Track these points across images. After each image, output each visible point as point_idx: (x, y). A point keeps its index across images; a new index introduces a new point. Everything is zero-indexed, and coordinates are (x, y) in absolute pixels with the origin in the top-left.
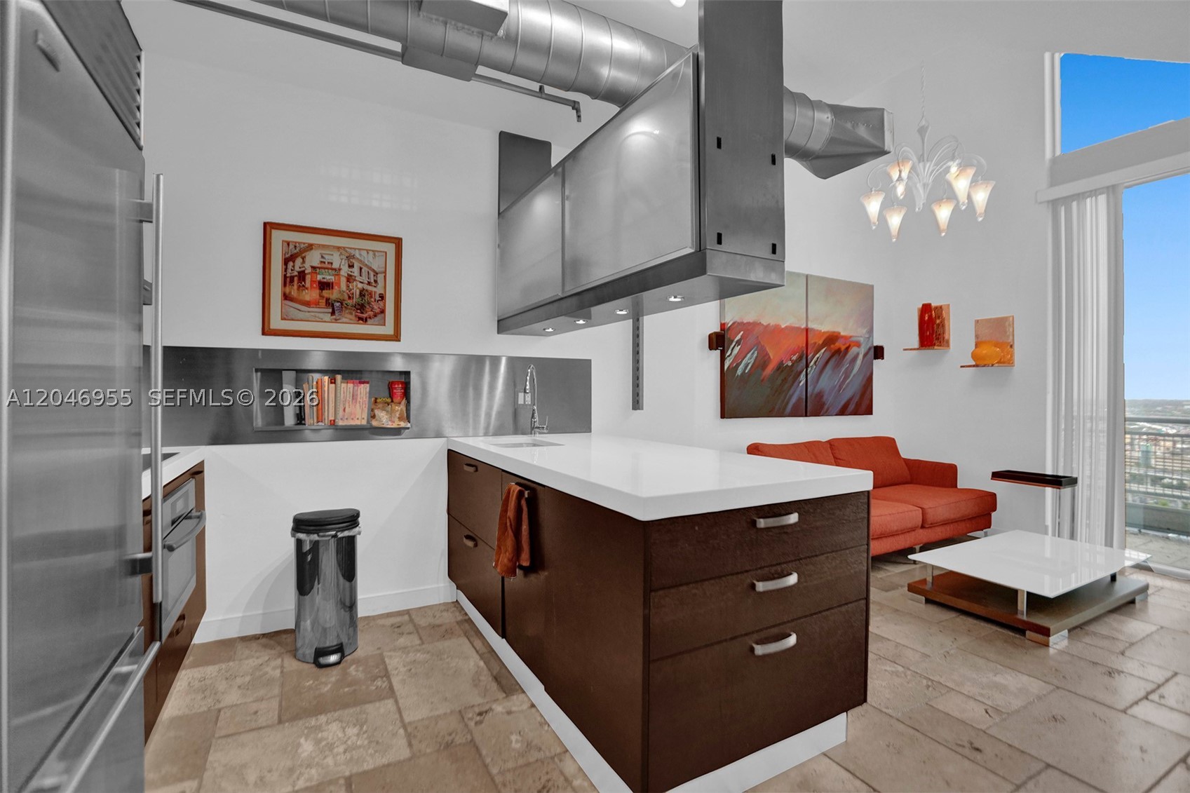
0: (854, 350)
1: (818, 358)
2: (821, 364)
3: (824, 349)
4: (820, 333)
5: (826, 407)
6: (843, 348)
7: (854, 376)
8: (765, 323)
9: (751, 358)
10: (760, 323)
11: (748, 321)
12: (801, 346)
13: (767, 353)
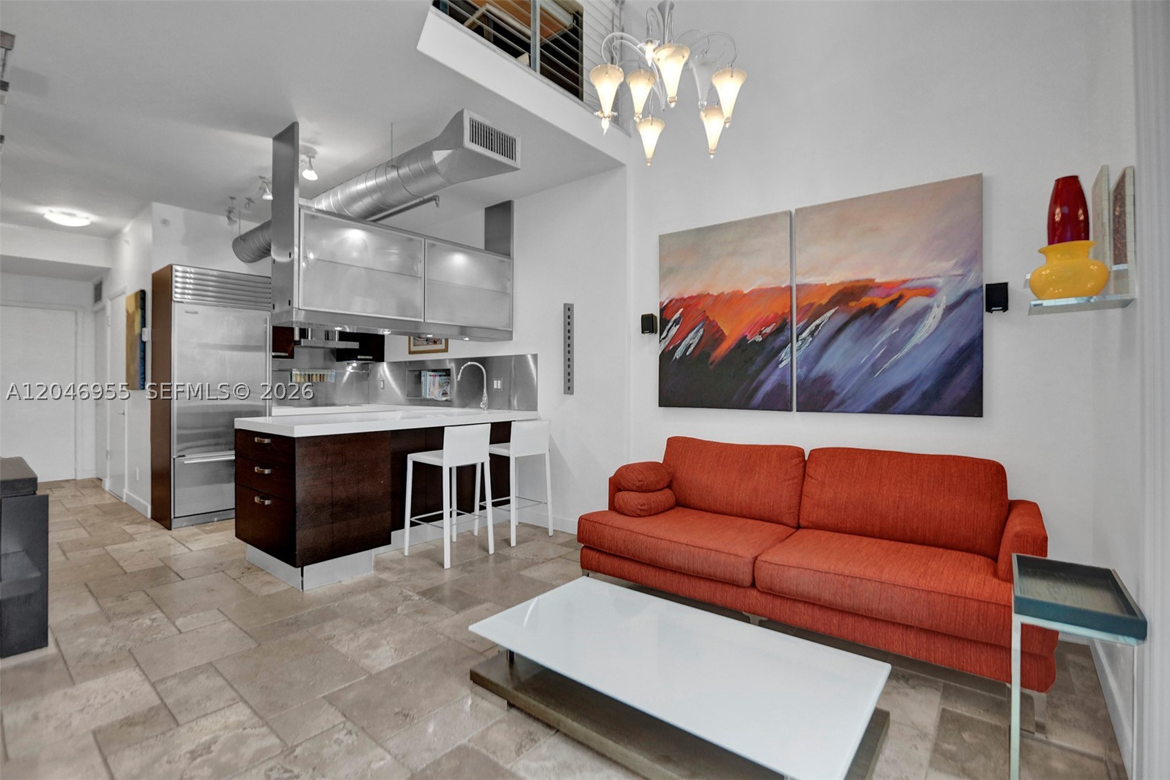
0: (913, 304)
1: (817, 327)
2: (824, 334)
3: (833, 311)
4: (822, 288)
5: (838, 399)
6: (881, 303)
7: (916, 347)
8: (715, 292)
9: (694, 338)
10: (708, 294)
11: (690, 295)
12: (780, 313)
13: (719, 330)
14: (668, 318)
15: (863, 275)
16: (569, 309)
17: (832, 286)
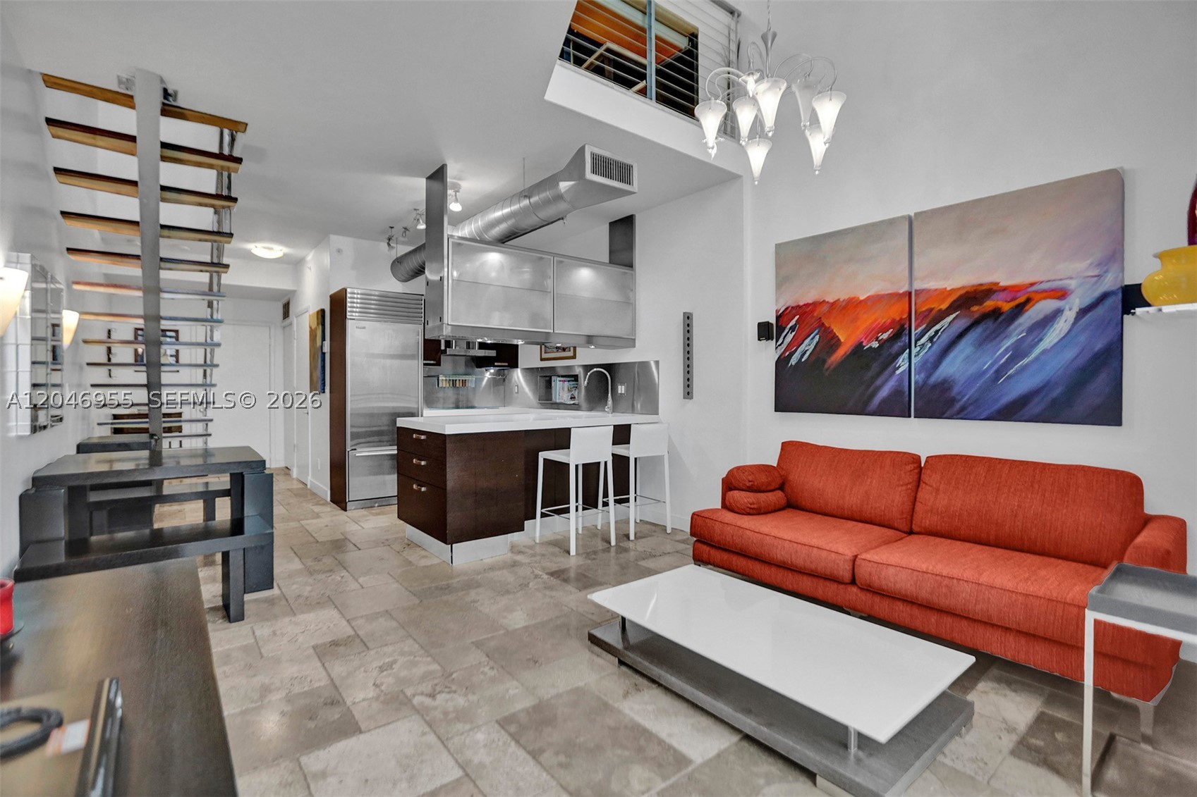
0: (1042, 307)
1: (937, 332)
2: (944, 339)
3: (954, 315)
4: (943, 293)
5: (958, 406)
6: (1006, 307)
7: (1044, 352)
8: (831, 299)
9: (809, 345)
10: (824, 301)
11: (806, 303)
12: (898, 319)
13: (835, 337)
14: (784, 326)
15: (986, 278)
16: (688, 317)
17: (953, 290)
